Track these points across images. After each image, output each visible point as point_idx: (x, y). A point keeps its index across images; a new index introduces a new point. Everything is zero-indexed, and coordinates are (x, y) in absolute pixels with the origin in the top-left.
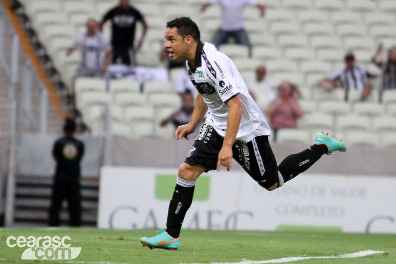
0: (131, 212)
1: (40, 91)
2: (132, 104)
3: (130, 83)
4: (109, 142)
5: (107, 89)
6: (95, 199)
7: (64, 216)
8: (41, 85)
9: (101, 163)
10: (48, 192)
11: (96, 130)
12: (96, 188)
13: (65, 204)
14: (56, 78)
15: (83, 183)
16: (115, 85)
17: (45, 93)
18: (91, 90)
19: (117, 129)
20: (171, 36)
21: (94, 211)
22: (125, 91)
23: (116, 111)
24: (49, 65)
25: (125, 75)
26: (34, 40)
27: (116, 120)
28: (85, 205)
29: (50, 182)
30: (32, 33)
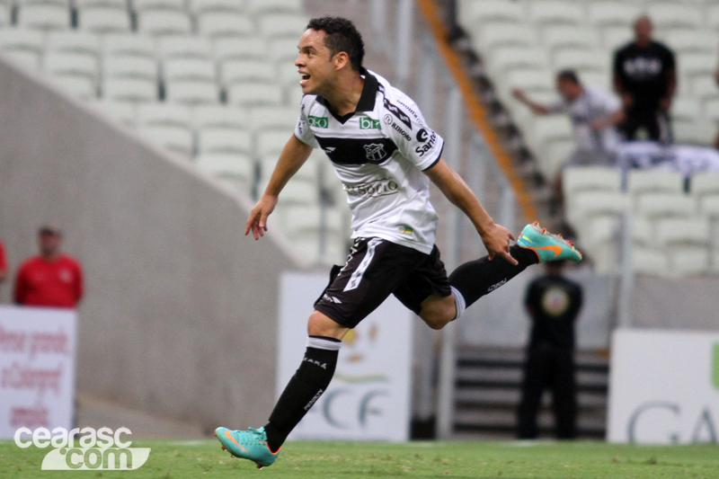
0: (669, 414)
1: (500, 191)
2: (669, 215)
3: (666, 176)
4: (628, 284)
5: (624, 187)
6: (603, 390)
7: (546, 420)
8: (502, 180)
9: (612, 322)
10: (516, 375)
11: (604, 263)
12: (604, 369)
13: (547, 399)
14: (529, 168)
15: (581, 359)
16: (636, 178)
17: (509, 195)
18: (594, 188)
19: (641, 260)
20: (311, 47)
21: (601, 411)
22: (656, 190)
23: (639, 228)
24: (515, 144)
25: (656, 161)
26: (488, 97)
27: (640, 243)
28: (584, 399)
29: (520, 357)
30: (484, 84)
